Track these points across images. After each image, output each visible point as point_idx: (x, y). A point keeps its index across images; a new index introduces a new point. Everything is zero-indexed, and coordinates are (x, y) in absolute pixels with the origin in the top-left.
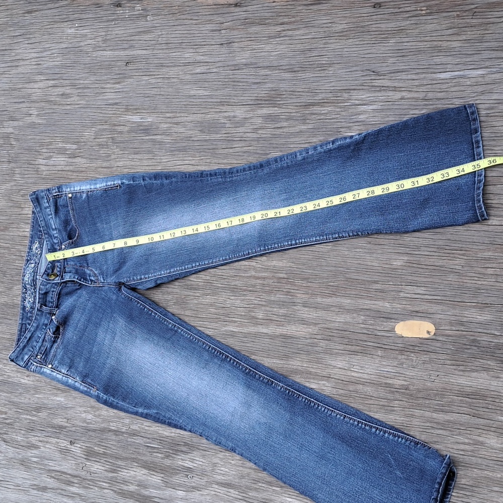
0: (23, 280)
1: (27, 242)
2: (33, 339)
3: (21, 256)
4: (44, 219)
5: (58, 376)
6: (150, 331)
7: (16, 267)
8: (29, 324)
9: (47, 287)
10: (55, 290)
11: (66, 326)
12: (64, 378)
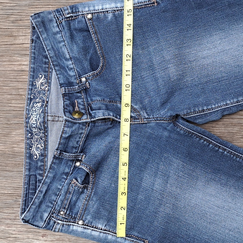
0: (27, 123)
1: (26, 78)
2: (50, 192)
3: (19, 95)
4: (52, 47)
5: (94, 233)
6: (216, 171)
7: (12, 108)
8: (41, 175)
9: (74, 128)
10: (84, 131)
11: (98, 173)
12: (102, 234)
